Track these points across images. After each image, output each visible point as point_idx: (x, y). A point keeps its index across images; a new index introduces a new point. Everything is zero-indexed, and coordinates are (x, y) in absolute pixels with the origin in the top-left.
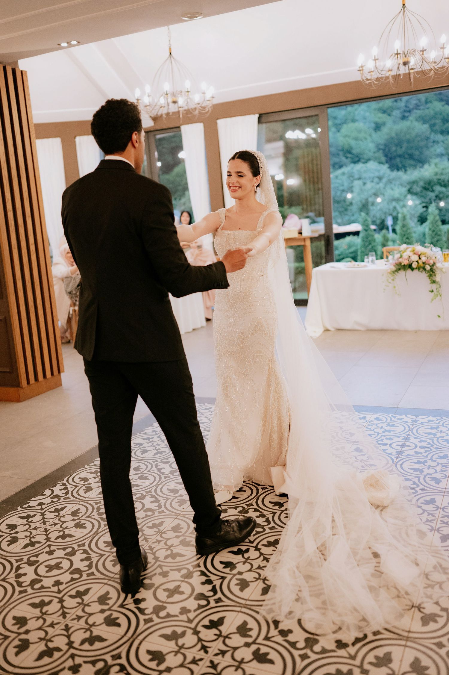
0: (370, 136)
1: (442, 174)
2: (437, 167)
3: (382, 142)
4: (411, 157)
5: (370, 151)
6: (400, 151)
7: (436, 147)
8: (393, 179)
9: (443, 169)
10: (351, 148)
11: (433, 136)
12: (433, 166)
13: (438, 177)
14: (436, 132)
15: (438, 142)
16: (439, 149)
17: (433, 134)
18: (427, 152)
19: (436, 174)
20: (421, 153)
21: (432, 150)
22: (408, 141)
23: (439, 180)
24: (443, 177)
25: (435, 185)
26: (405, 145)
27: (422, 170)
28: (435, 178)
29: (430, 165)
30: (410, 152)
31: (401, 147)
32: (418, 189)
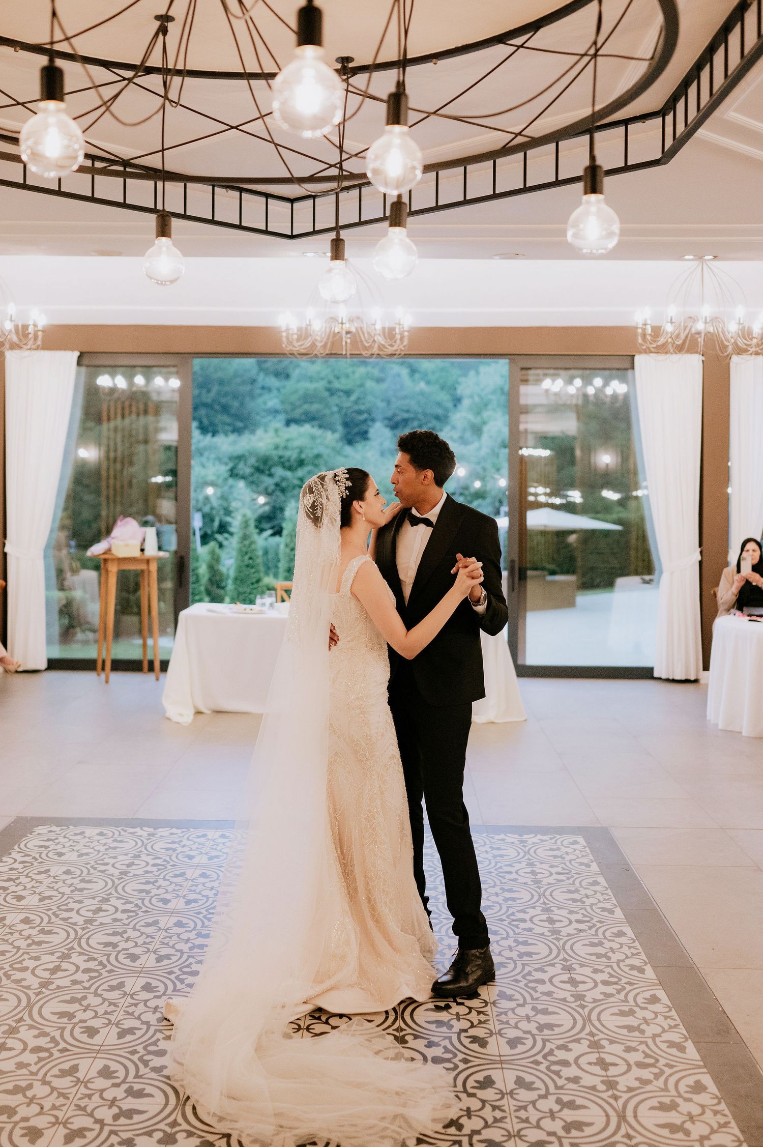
1: (286, 448)
2: (278, 436)
4: (226, 409)
7: (266, 396)
9: (288, 440)
11: (262, 379)
12: (271, 433)
13: (281, 453)
14: (267, 372)
15: (269, 390)
17: (262, 376)
18: (251, 406)
19: (277, 447)
20: (243, 404)
21: (260, 401)
23: (281, 457)
24: (287, 454)
25: (275, 465)
26: (215, 388)
27: (254, 437)
28: (275, 454)
30: (224, 401)
31: (209, 390)
32: (248, 471)
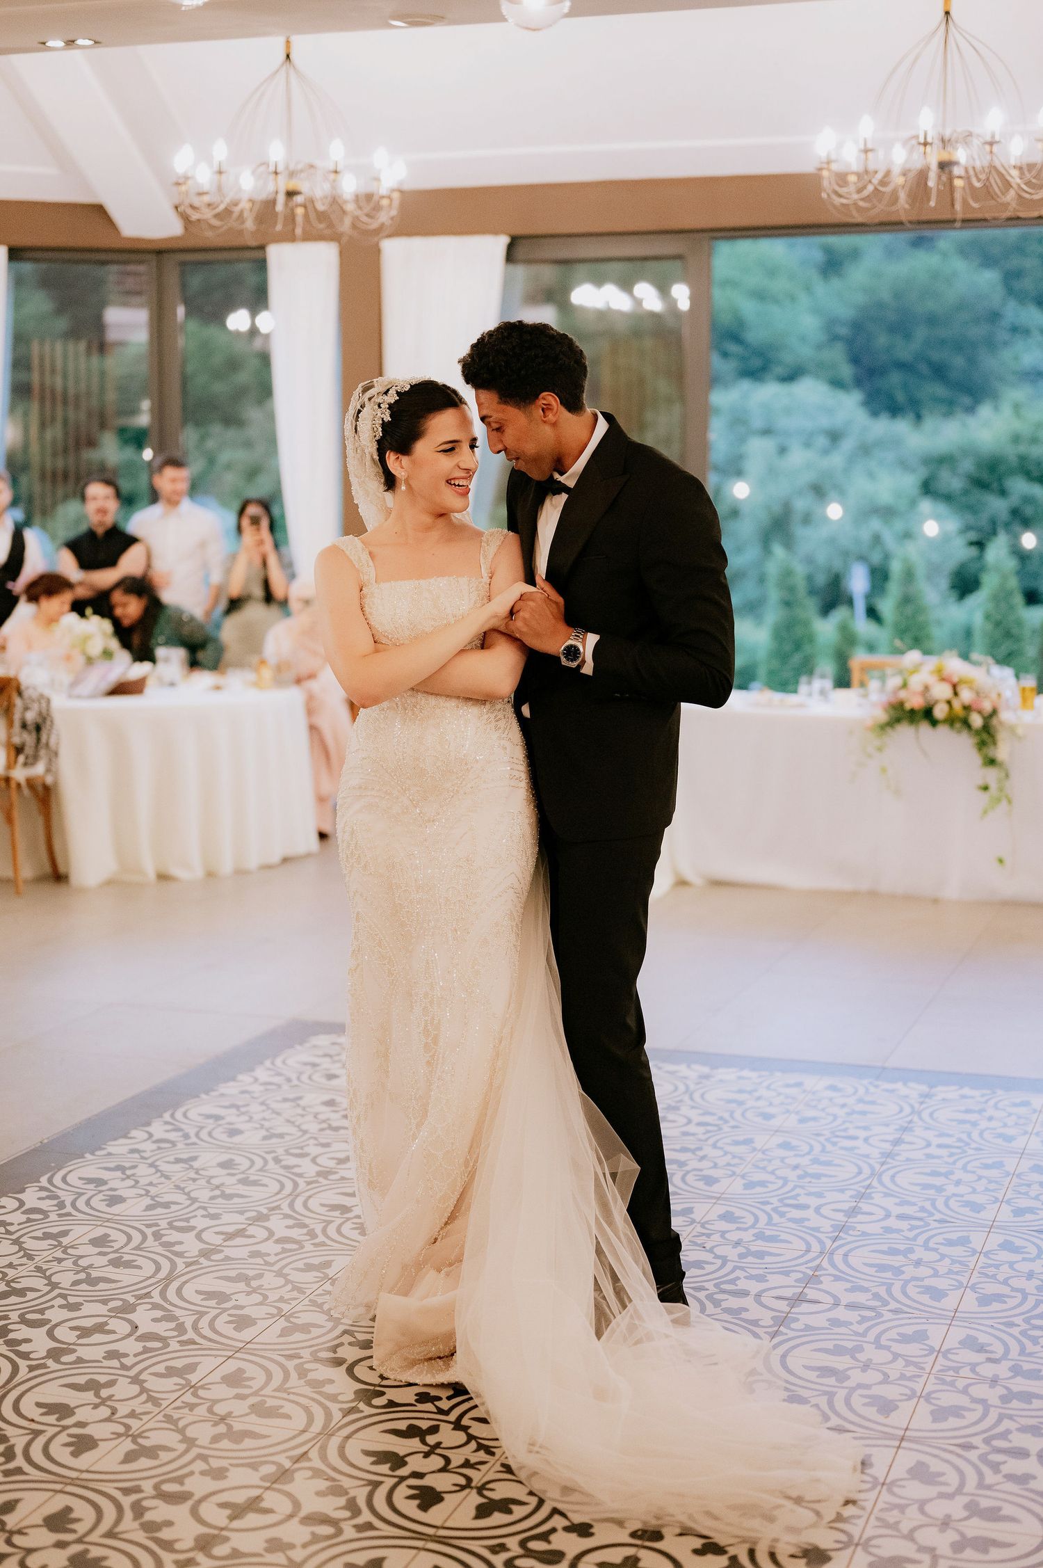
0: (808, 289)
1: (1035, 440)
2: (1020, 417)
3: (845, 312)
4: (939, 372)
5: (803, 339)
6: (905, 352)
7: (1019, 345)
8: (880, 443)
9: (1038, 425)
10: (741, 323)
11: (1013, 312)
12: (1007, 411)
13: (1023, 449)
15: (1026, 332)
16: (1029, 355)
18: (989, 362)
19: (1016, 439)
20: (972, 361)
21: (1006, 354)
22: (932, 320)
23: (1026, 455)
24: (1036, 452)
25: (1011, 473)
26: (921, 333)
27: (972, 421)
28: (1011, 452)
29: (996, 409)
30: (936, 356)
31: (908, 336)
32: (957, 484)
